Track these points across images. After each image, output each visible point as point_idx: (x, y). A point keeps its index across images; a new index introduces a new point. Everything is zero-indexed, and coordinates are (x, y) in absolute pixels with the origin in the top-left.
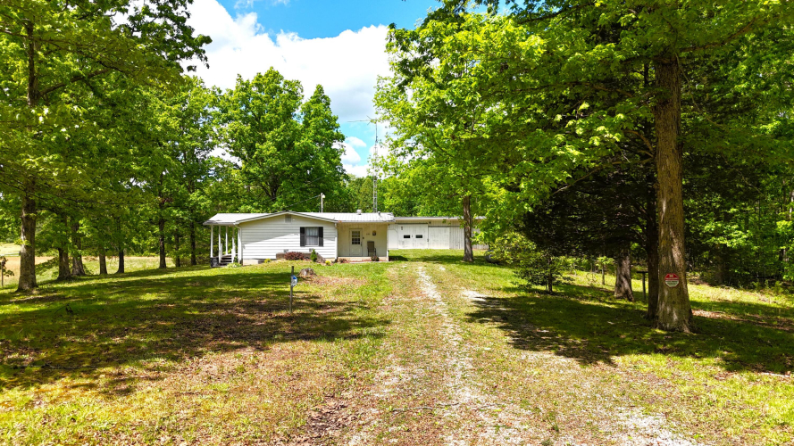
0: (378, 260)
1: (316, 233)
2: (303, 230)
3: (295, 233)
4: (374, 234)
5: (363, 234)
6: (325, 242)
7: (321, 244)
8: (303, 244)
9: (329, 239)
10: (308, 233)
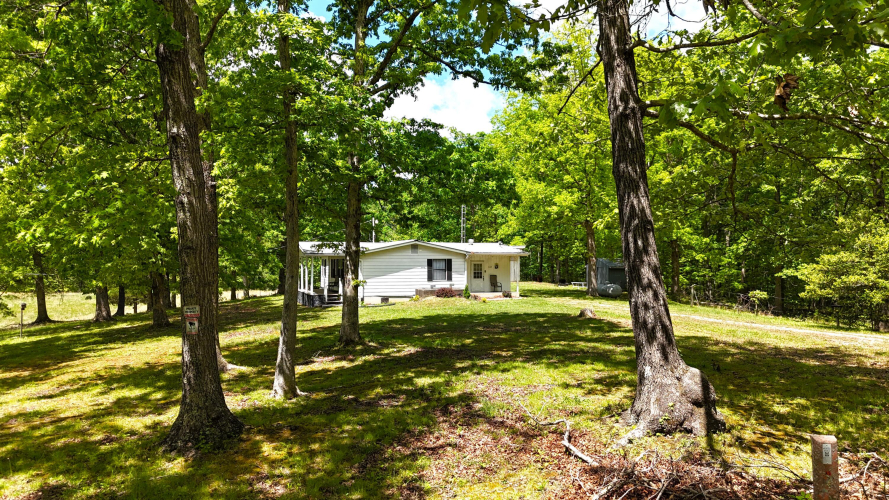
0: (510, 297)
1: (442, 265)
2: (430, 262)
3: (422, 266)
4: (497, 267)
5: (485, 267)
6: (454, 275)
7: (450, 278)
8: (430, 278)
9: (458, 272)
10: (435, 265)
